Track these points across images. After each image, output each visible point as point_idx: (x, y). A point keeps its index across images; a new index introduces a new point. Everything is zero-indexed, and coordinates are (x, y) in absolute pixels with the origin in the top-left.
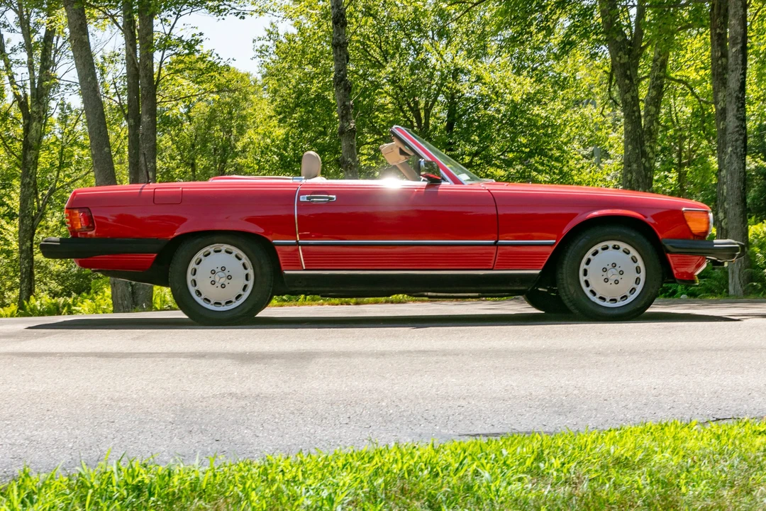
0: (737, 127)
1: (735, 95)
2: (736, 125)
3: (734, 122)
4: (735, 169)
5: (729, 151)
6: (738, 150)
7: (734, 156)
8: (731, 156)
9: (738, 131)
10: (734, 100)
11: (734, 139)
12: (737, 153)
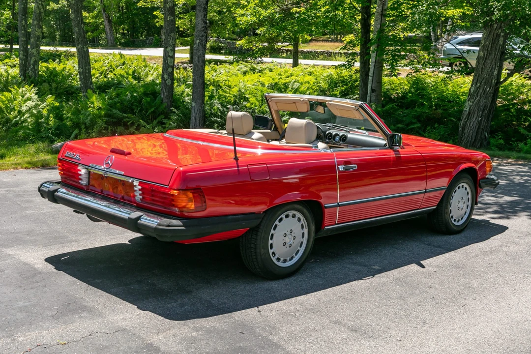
0: (203, 27)
1: (203, 6)
2: (202, 26)
3: (202, 24)
4: (200, 54)
5: (197, 43)
6: (203, 42)
7: (200, 46)
8: (199, 45)
9: (204, 30)
10: (202, 9)
11: (201, 35)
12: (202, 44)
